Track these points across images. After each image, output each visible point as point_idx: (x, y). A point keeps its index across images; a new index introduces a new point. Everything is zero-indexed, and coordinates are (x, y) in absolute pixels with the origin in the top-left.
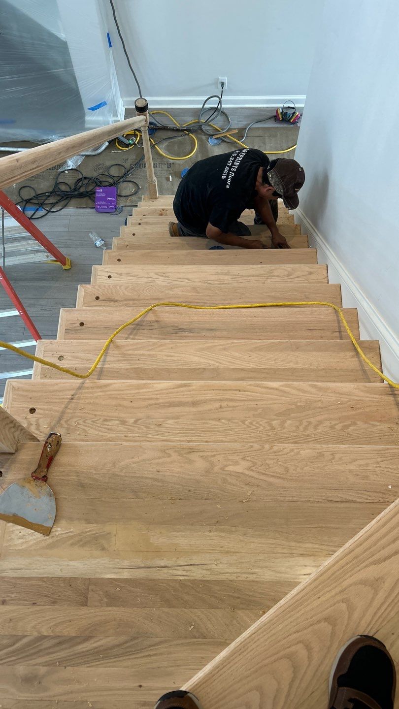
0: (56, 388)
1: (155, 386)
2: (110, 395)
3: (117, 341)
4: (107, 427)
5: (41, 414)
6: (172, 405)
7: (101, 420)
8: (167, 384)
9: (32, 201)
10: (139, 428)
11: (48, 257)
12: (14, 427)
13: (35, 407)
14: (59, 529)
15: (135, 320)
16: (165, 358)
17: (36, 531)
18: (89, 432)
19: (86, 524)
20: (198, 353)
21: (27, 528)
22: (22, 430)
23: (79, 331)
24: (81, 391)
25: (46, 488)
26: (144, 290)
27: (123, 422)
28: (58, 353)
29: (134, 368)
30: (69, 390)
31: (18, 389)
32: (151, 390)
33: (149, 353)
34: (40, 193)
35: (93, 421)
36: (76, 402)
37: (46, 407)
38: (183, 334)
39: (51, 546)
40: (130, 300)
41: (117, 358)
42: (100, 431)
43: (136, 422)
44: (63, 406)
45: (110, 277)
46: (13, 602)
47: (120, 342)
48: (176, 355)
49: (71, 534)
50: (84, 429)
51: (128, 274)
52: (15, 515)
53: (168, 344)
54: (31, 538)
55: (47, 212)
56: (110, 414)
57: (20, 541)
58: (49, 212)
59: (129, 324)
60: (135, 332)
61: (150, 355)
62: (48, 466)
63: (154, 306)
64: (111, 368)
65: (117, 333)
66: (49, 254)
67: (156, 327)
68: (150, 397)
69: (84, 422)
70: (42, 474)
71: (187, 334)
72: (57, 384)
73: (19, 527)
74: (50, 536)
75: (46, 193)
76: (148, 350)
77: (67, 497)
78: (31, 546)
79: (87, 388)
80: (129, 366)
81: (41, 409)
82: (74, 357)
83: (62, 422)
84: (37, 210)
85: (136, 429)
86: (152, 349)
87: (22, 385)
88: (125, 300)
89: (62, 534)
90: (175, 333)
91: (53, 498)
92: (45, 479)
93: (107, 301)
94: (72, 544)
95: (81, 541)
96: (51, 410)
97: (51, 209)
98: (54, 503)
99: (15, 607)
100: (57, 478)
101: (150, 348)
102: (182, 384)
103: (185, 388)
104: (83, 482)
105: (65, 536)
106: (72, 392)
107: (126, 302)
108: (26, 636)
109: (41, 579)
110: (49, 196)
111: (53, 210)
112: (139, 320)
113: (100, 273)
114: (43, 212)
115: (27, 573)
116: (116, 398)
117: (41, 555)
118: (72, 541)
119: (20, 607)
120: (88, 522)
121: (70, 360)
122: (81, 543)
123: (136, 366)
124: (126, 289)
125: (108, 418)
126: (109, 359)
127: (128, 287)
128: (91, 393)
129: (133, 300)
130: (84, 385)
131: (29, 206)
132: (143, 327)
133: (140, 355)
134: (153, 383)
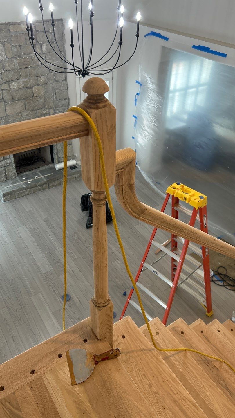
0: (141, 339)
1: (181, 388)
2: (158, 367)
3: (188, 354)
4: (142, 378)
5: (125, 342)
6: (179, 407)
7: (143, 373)
8: (188, 395)
9: (221, 276)
10: (153, 397)
11: (204, 302)
12: (109, 330)
13: (126, 337)
14: (78, 389)
15: (207, 356)
16: (202, 387)
17: (71, 377)
18: (133, 372)
19: (88, 401)
20: (221, 404)
21: (70, 372)
22: (111, 335)
23: (178, 334)
24: (148, 351)
25: (93, 366)
26: (228, 351)
27: (150, 386)
28: (159, 330)
29: (182, 374)
30: (145, 346)
31: (128, 323)
32: (177, 388)
33: (196, 375)
34: (228, 275)
35: (139, 369)
36: (142, 354)
37: (129, 341)
38: (225, 390)
39: (68, 391)
40: (217, 349)
41: (180, 361)
42: (137, 377)
43: (155, 393)
44: (136, 349)
45: (219, 331)
46: (34, 392)
47: (189, 355)
48: (209, 392)
49: (79, 397)
50: (132, 368)
51: (229, 339)
52: (72, 362)
53: (211, 383)
54: (66, 378)
55: (223, 285)
56: (149, 375)
57: (62, 374)
58: (224, 286)
59: (202, 354)
60: (202, 362)
61: (196, 377)
62: (103, 360)
63: (224, 362)
64: (172, 361)
65: (192, 351)
66: (206, 301)
67: (215, 372)
68: (173, 390)
69: (136, 365)
70: (98, 359)
71: (228, 393)
72: (143, 338)
73: (68, 368)
74: (72, 387)
75: (230, 277)
76: (197, 374)
77: (95, 380)
78: (63, 381)
79: (152, 353)
80: (181, 369)
81: (127, 340)
82: (163, 339)
83: (128, 355)
84: (220, 281)
85: (152, 396)
86: (200, 375)
87: (131, 323)
88: (214, 346)
89: (76, 392)
90: (222, 386)
91: (90, 373)
92: (96, 363)
93: (205, 337)
94: (75, 401)
95: (79, 405)
96: (130, 345)
97: (226, 286)
98: (88, 376)
99: (32, 395)
100: (101, 368)
101: (200, 374)
102: (194, 403)
103: (194, 408)
104: (107, 383)
105: (76, 394)
106: (145, 348)
107: (214, 348)
108: (21, 412)
109: (50, 398)
110: (231, 280)
111: (227, 287)
112: (210, 359)
113: (216, 325)
114: (221, 284)
115: (50, 389)
116: (159, 372)
117: (61, 390)
118: (76, 400)
119: (33, 397)
120: (90, 401)
121: (160, 338)
122: (78, 406)
123: (184, 374)
124: (219, 342)
125: (146, 376)
126: (176, 356)
127: (222, 342)
128: (152, 357)
129: (218, 350)
130: (152, 351)
131: (217, 276)
132: (208, 365)
133: (192, 371)
134: (181, 386)
